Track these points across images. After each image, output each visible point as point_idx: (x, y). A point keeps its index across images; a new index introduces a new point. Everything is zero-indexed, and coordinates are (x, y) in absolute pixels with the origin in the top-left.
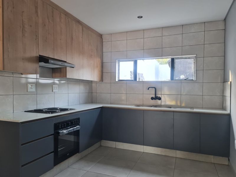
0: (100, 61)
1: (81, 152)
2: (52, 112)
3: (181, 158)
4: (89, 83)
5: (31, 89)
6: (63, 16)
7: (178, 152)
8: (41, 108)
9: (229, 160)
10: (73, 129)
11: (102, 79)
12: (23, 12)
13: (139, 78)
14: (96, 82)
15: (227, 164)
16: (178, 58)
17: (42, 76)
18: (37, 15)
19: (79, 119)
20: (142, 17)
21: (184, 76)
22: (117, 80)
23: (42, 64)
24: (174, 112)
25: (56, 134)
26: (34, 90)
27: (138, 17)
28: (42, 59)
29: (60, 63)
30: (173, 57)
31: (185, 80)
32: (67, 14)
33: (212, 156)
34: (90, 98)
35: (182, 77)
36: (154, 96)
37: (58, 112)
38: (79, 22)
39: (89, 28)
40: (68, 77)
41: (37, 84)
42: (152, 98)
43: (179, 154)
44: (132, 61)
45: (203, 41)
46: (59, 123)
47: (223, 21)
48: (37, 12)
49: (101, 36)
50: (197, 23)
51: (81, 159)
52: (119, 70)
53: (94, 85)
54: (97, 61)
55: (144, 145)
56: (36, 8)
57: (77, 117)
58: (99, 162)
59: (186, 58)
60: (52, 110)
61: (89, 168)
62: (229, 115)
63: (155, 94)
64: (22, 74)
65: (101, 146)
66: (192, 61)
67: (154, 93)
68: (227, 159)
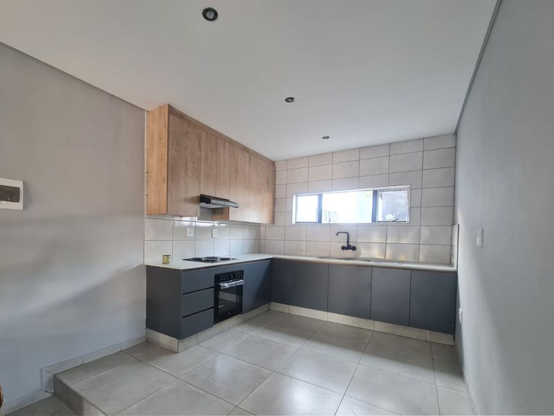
0: (271, 198)
1: (245, 313)
2: (213, 261)
3: (381, 332)
4: (255, 226)
5: (190, 234)
6: (227, 145)
7: (377, 323)
8: (200, 257)
9: (454, 339)
10: (236, 284)
11: (273, 221)
12: (186, 148)
13: (330, 219)
14: (265, 226)
15: (451, 344)
16: (383, 191)
17: (201, 218)
18: (201, 149)
19: (242, 271)
20: (328, 137)
21: (392, 217)
22: (294, 222)
23: (203, 204)
24: (372, 266)
25: (217, 289)
26: (192, 235)
27: (324, 138)
28: (204, 199)
29: (223, 203)
30: (375, 189)
31: (394, 221)
32: (232, 142)
33: (429, 331)
34: (257, 247)
35: (390, 217)
36: (346, 245)
37: (219, 262)
38: (245, 149)
39: (258, 156)
40: (230, 219)
41: (196, 229)
42: (343, 248)
43: (378, 326)
44: (315, 195)
45: (421, 165)
46: (220, 275)
47: (453, 134)
48: (200, 146)
49: (273, 163)
50: (411, 140)
51: (245, 322)
52: (296, 208)
53: (262, 229)
54: (267, 197)
55: (327, 311)
56: (200, 141)
57: (241, 269)
58: (266, 328)
59: (395, 190)
60: (212, 260)
61: (254, 333)
62: (455, 274)
63: (348, 242)
64: (181, 217)
65: (269, 310)
66: (404, 194)
67: (346, 241)
68: (452, 336)
